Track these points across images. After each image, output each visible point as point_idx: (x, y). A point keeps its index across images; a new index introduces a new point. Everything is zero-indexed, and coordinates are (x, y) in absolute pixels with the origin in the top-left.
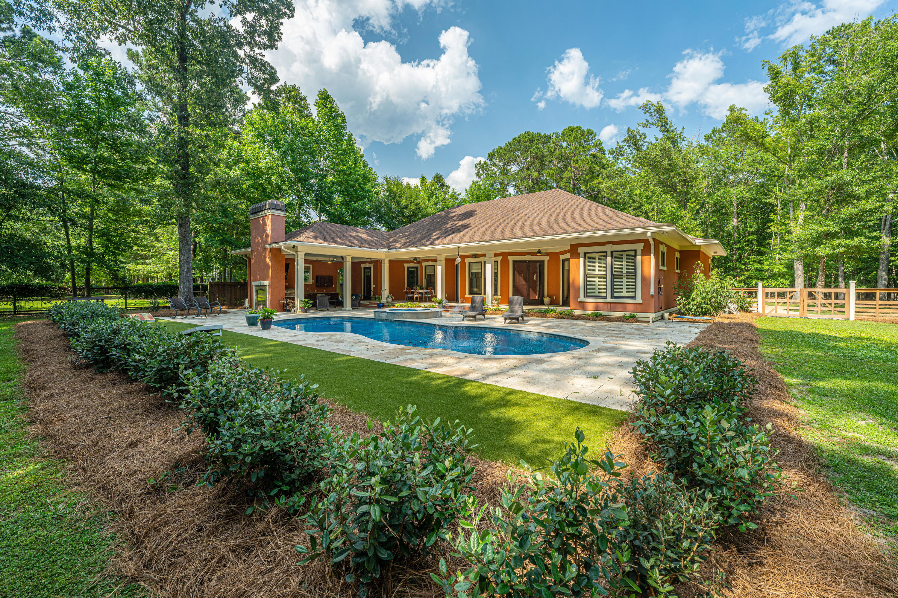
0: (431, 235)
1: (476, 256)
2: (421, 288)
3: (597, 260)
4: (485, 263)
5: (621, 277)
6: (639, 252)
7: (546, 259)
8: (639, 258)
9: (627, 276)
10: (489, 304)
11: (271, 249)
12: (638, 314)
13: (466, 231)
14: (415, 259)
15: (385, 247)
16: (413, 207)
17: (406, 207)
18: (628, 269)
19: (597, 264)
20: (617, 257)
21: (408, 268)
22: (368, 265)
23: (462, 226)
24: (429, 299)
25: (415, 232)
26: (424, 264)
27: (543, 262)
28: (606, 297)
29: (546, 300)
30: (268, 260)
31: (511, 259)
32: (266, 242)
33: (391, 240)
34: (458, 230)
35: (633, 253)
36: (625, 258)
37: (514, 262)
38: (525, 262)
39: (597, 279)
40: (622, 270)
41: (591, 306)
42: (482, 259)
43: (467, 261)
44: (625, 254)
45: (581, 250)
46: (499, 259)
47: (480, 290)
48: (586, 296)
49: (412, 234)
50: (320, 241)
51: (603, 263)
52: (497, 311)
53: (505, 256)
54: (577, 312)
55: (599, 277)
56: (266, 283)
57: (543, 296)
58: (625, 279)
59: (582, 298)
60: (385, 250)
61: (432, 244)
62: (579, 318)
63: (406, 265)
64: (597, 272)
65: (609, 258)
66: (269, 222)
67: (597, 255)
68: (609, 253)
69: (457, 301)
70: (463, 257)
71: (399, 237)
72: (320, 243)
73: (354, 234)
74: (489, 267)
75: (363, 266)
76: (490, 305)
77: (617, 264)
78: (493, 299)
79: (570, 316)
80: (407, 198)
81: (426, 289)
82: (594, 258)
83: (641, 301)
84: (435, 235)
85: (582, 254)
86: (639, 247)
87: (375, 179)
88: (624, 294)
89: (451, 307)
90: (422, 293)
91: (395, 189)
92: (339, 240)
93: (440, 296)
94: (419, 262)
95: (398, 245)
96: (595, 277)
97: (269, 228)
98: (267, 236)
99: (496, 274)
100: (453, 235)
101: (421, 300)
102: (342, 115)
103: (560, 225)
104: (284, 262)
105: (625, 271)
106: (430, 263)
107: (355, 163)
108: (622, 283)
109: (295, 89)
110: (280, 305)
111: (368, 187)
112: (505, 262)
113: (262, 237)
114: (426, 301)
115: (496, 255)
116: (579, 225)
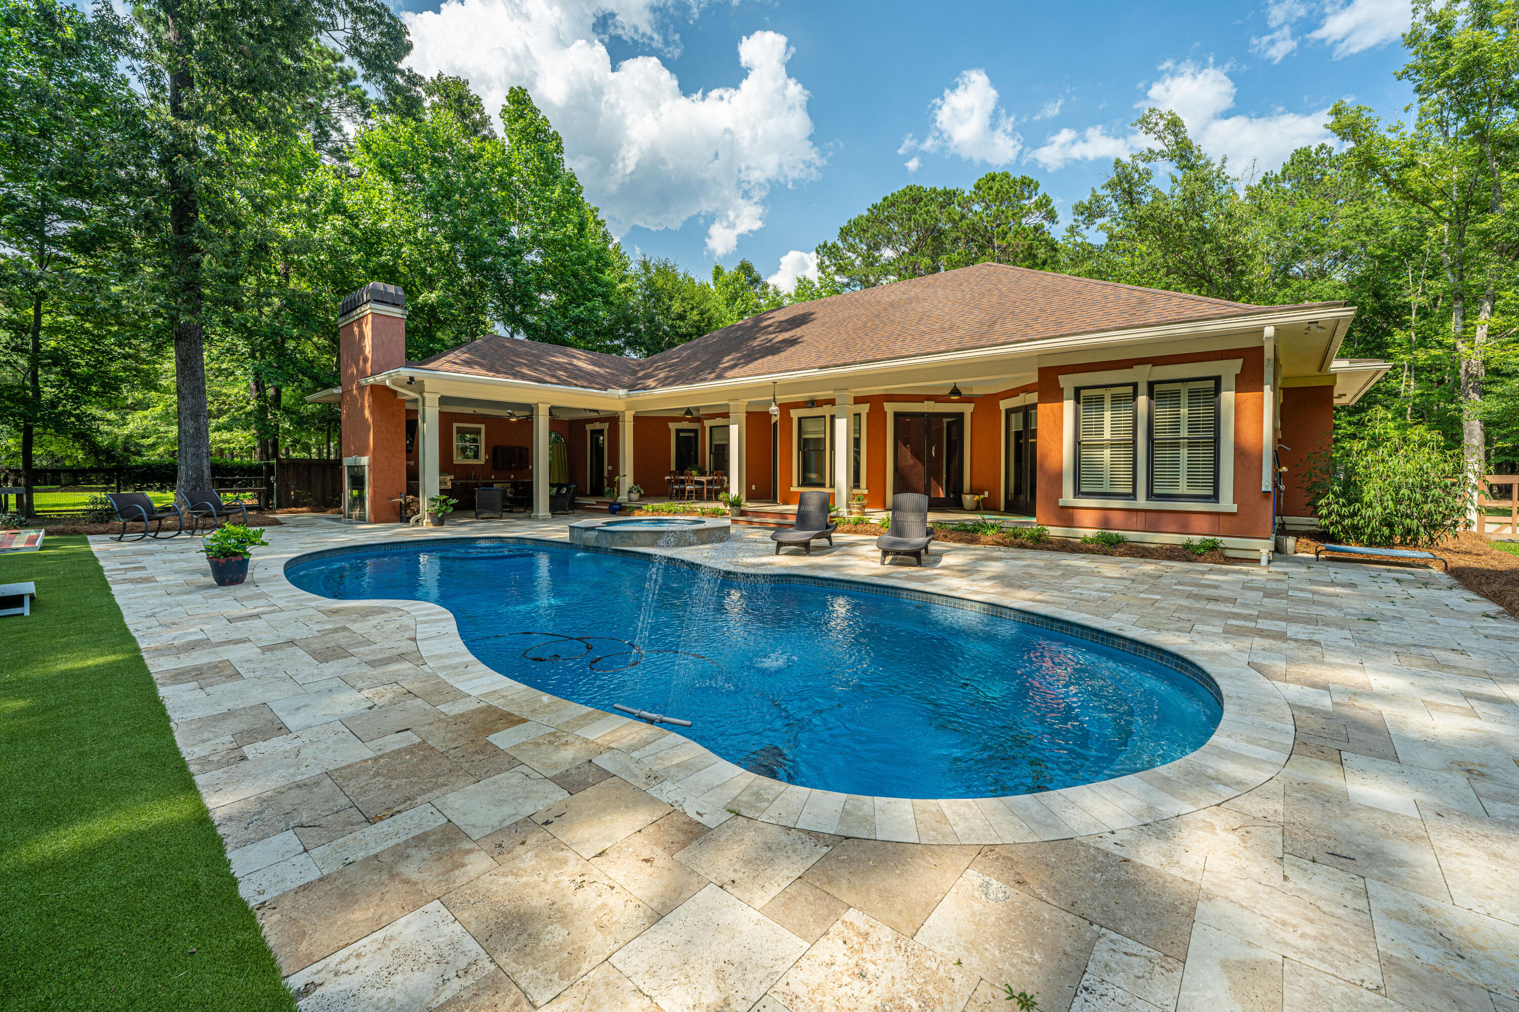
0: (719, 361)
1: (813, 403)
2: (703, 473)
3: (1108, 404)
4: (833, 418)
5: (1175, 445)
6: (1229, 381)
7: (967, 409)
8: (1228, 397)
9: (1192, 444)
10: (841, 508)
11: (373, 387)
12: (1228, 542)
13: (792, 349)
14: (688, 411)
15: (623, 387)
16: (694, 316)
17: (682, 317)
18: (1192, 428)
19: (1107, 415)
20: (1163, 396)
21: (678, 431)
22: (597, 426)
23: (784, 341)
24: (713, 496)
25: (689, 358)
26: (708, 423)
27: (961, 416)
28: (1133, 496)
29: (968, 499)
30: (367, 413)
31: (890, 408)
32: (363, 374)
33: (641, 374)
34: (774, 350)
35: (1211, 384)
36: (1184, 399)
37: (897, 415)
38: (921, 415)
39: (1107, 453)
40: (1177, 430)
41: (1088, 518)
42: (826, 410)
43: (795, 414)
44: (1184, 389)
45: (1067, 382)
46: (864, 409)
47: (822, 475)
48: (1078, 493)
49: (684, 362)
50: (478, 370)
51: (1125, 414)
52: (859, 526)
53: (876, 402)
54: (1055, 532)
55: (1113, 445)
56: (365, 460)
57: (961, 491)
58: (1184, 452)
59: (1068, 498)
60: (622, 392)
61: (720, 377)
62: (1066, 547)
63: (673, 426)
64: (1107, 435)
65: (1142, 400)
66: (368, 330)
67: (1107, 394)
68: (1143, 387)
69: (774, 500)
70: (785, 408)
71: (657, 369)
72: (478, 375)
73: (562, 360)
74: (841, 425)
75: (589, 427)
76: (844, 511)
77: (1163, 414)
78: (851, 497)
79: (1040, 543)
80: (683, 300)
81: (711, 473)
82: (1100, 400)
83: (1234, 508)
84: (727, 361)
85: (1069, 392)
86: (1230, 369)
87: (625, 266)
88: (1183, 488)
89: (757, 514)
90: (701, 483)
91: (660, 282)
92: (525, 371)
93: (734, 491)
94: (698, 420)
95: (651, 382)
96: (1101, 447)
97: (368, 343)
98: (365, 360)
99: (857, 442)
100: (765, 360)
101: (699, 496)
102: (556, 137)
103: (1009, 326)
104: (403, 417)
105: (1184, 433)
106: (719, 421)
107: (582, 226)
108: (1176, 462)
109: (460, 83)
110: (393, 506)
111: (608, 276)
112: (876, 416)
113: (357, 364)
114: (709, 499)
115: (858, 400)
116: (1059, 324)
